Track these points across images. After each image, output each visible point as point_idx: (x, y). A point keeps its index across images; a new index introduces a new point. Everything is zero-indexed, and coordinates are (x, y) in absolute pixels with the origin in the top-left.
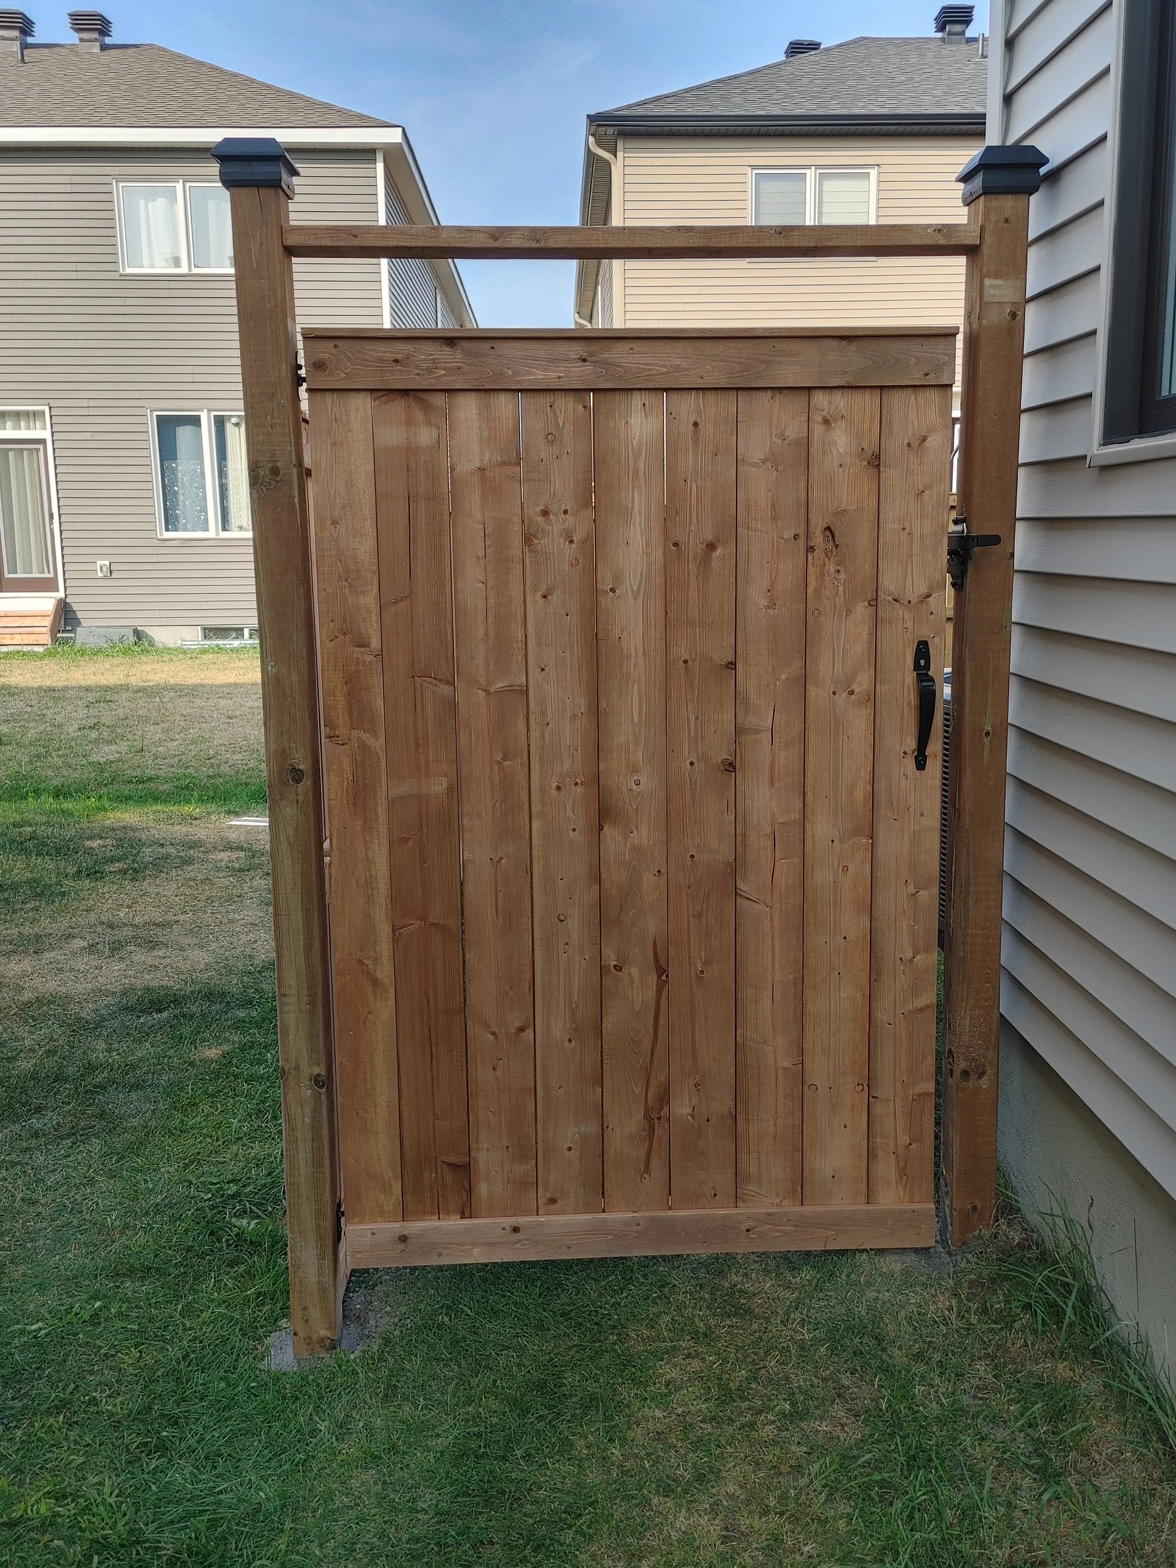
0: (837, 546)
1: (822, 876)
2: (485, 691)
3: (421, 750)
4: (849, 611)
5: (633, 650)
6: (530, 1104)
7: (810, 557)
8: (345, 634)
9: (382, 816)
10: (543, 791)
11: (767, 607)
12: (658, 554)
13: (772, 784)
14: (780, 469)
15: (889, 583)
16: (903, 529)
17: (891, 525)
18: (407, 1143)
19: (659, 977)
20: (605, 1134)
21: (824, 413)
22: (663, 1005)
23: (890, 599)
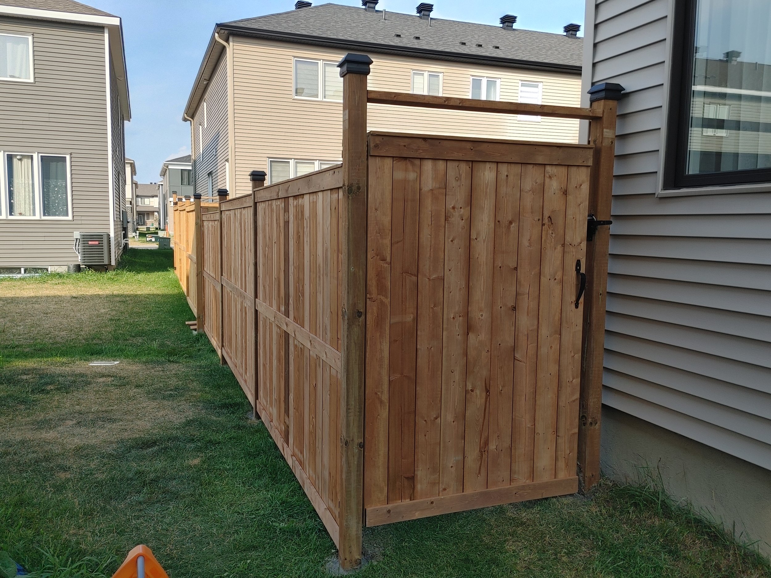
0: (552, 224)
1: (544, 350)
2: (429, 279)
3: (404, 303)
4: (555, 248)
5: (482, 262)
6: (438, 449)
7: (543, 227)
8: (377, 256)
9: (388, 332)
10: (448, 319)
11: (528, 246)
12: (492, 225)
13: (528, 315)
14: (534, 194)
15: (568, 239)
16: (574, 218)
17: (569, 217)
18: (390, 470)
19: (486, 393)
20: (465, 460)
21: (550, 174)
22: (487, 405)
23: (569, 244)
